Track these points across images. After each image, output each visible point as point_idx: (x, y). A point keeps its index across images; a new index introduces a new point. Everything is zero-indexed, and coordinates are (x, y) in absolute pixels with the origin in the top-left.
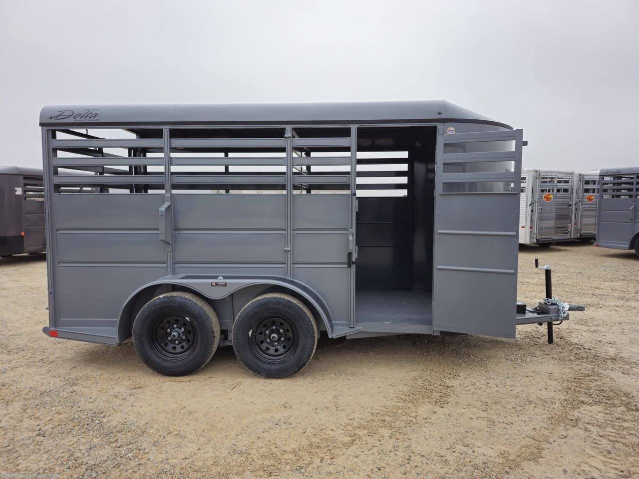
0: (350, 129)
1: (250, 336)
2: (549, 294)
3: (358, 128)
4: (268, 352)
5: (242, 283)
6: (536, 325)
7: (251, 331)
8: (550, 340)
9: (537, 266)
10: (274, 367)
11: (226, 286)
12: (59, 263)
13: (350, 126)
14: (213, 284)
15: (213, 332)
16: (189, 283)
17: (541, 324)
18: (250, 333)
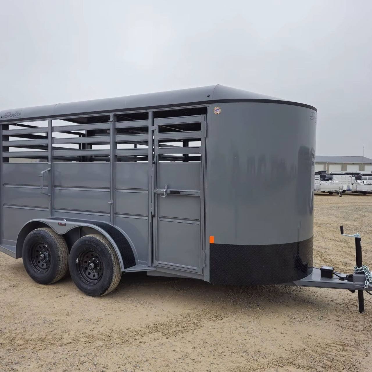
0: (147, 113)
1: (77, 263)
2: (359, 263)
3: (153, 112)
4: (90, 276)
5: (75, 225)
6: (348, 291)
7: (78, 259)
8: (361, 309)
9: (342, 233)
10: (89, 288)
11: (65, 226)
12: (4, 205)
13: (148, 111)
14: (59, 224)
15: (59, 257)
16: (48, 222)
17: (353, 291)
18: (77, 261)
